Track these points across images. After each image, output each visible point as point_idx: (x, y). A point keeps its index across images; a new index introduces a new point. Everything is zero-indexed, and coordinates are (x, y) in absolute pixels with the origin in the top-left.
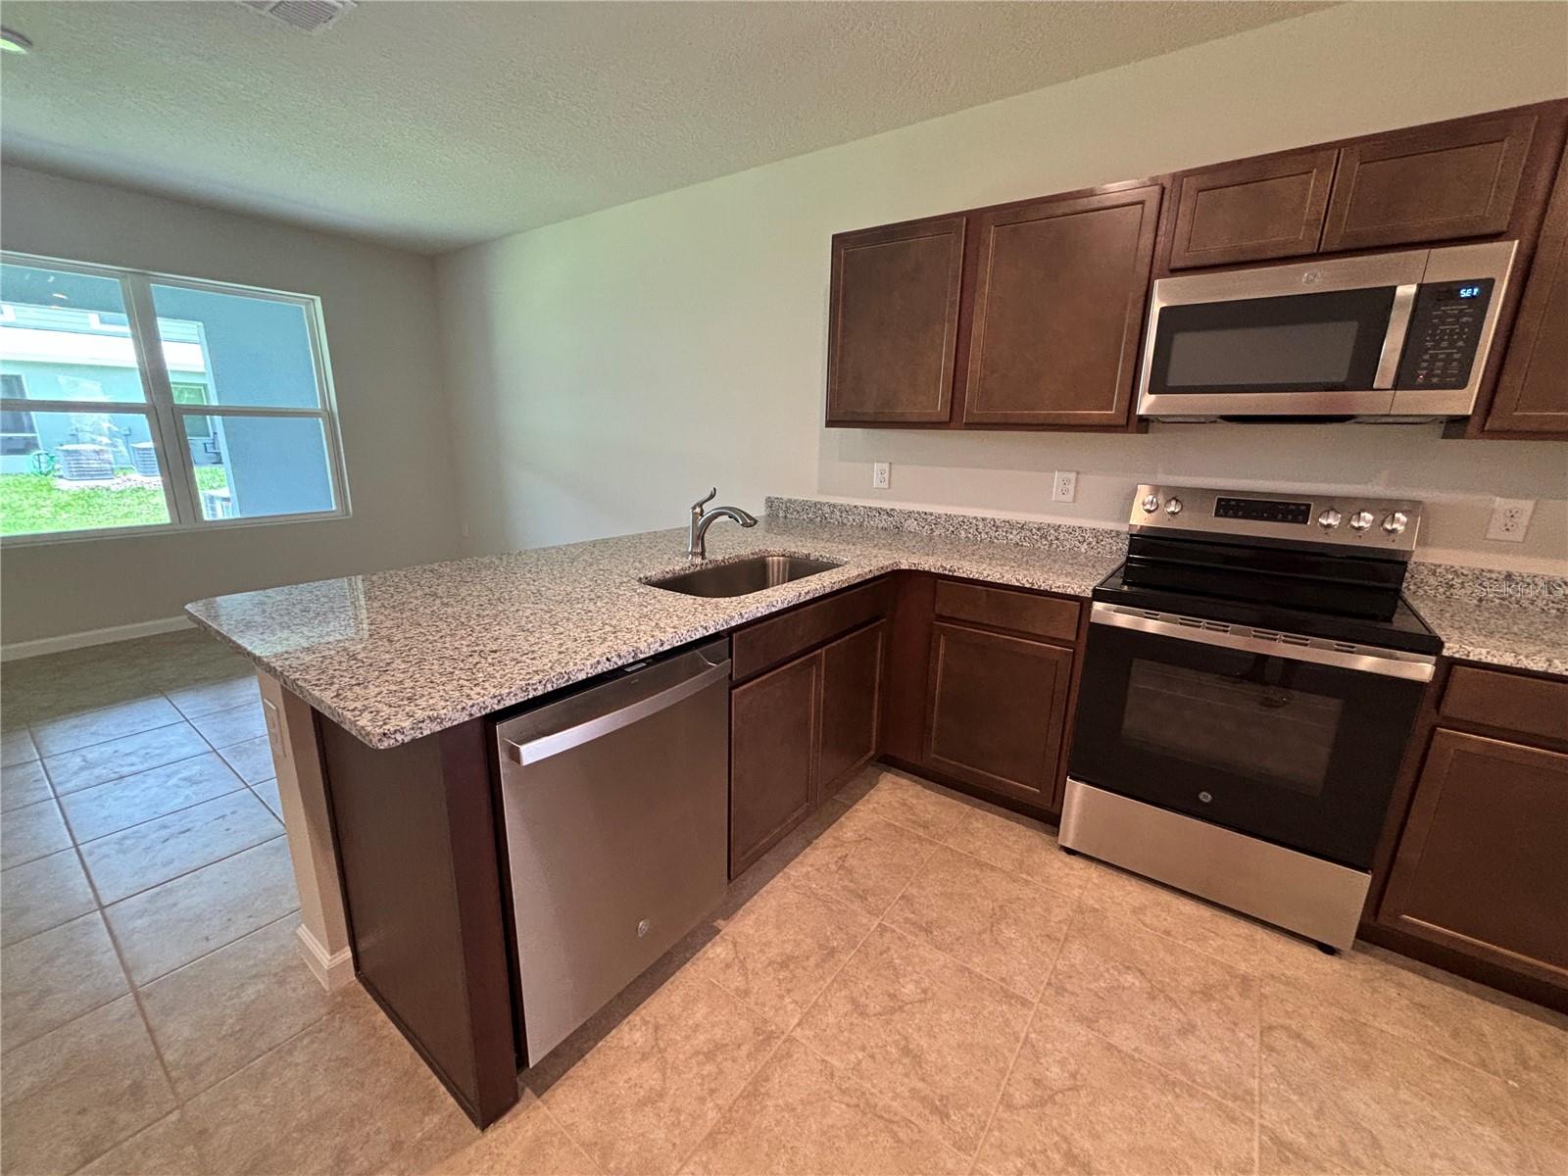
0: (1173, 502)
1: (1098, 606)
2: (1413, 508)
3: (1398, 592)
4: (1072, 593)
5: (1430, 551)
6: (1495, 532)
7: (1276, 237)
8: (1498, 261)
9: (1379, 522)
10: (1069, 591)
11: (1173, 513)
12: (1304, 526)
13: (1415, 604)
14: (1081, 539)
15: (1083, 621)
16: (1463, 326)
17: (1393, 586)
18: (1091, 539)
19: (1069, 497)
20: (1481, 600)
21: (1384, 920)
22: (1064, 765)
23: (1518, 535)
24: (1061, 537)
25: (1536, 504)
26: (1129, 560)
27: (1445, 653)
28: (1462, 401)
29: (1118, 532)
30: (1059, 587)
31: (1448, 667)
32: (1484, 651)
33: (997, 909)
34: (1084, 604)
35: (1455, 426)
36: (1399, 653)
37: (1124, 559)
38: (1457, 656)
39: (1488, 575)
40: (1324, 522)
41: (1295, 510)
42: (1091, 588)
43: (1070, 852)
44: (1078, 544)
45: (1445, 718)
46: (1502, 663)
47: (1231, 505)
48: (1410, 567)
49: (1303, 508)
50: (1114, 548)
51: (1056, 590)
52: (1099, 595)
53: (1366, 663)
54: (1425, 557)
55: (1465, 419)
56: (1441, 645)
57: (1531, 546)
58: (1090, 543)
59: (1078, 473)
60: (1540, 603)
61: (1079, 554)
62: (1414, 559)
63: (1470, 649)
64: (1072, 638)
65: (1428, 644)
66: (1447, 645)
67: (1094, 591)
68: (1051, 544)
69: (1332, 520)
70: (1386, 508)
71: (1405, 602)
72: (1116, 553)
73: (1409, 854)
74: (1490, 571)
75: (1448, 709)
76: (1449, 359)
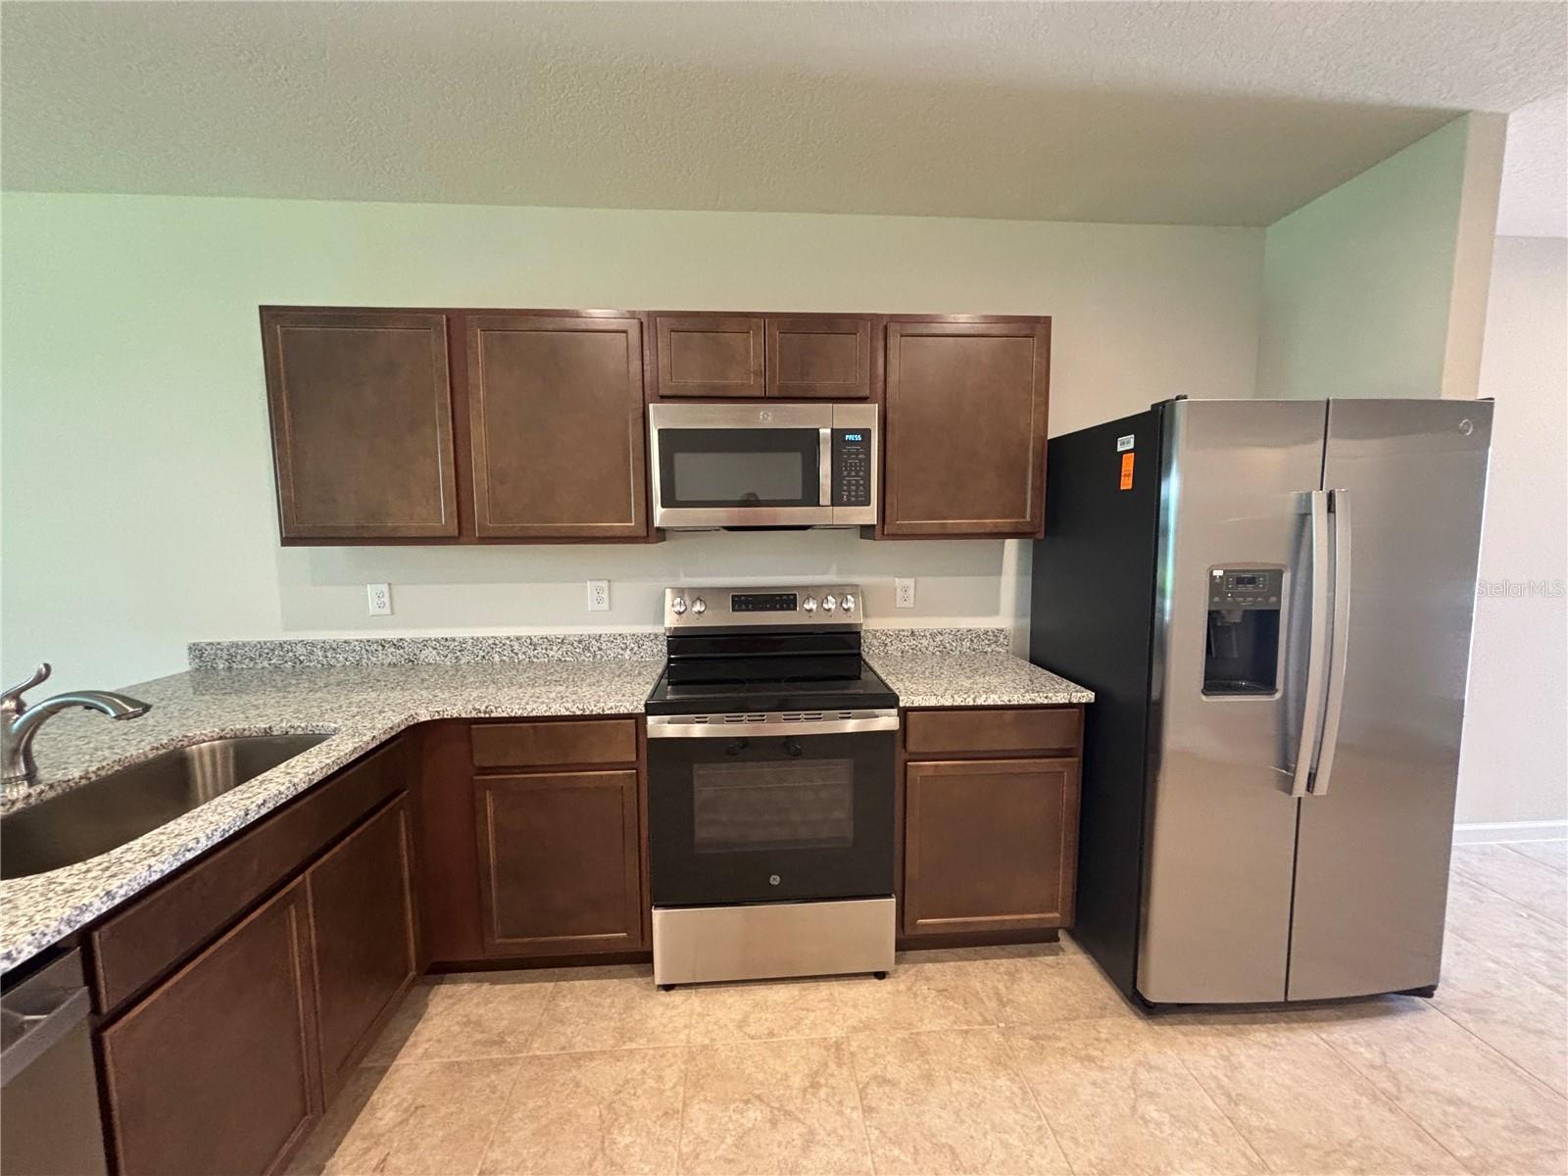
0: (698, 603)
1: (650, 719)
2: (855, 590)
3: (860, 655)
4: (626, 712)
5: (869, 620)
6: (899, 603)
7: (735, 380)
8: (866, 416)
9: (839, 602)
10: (622, 711)
11: (699, 612)
12: (794, 612)
13: (871, 663)
14: (623, 646)
15: (641, 738)
16: (860, 460)
17: (855, 651)
18: (633, 645)
19: (605, 606)
20: (902, 653)
21: (909, 931)
22: (647, 898)
23: (910, 604)
24: (604, 647)
25: (915, 581)
26: (670, 660)
27: (901, 704)
28: (868, 515)
29: (656, 634)
30: (612, 708)
31: (904, 713)
32: (920, 698)
33: (605, 1112)
34: (638, 720)
35: (866, 531)
36: (877, 711)
37: (665, 660)
38: (907, 705)
39: (903, 633)
40: (806, 606)
41: (784, 600)
42: (643, 703)
43: (668, 988)
44: (621, 652)
45: (911, 754)
46: (932, 704)
47: (745, 600)
48: (862, 634)
49: (792, 597)
50: (655, 650)
51: (609, 712)
52: (652, 709)
54: (873, 626)
55: (873, 527)
56: (897, 699)
57: (921, 609)
58: (632, 649)
59: (609, 581)
60: (931, 649)
61: (623, 661)
62: (864, 628)
63: (913, 698)
64: (634, 759)
65: (889, 700)
66: (901, 698)
67: (646, 705)
68: (595, 656)
69: (812, 605)
70: (840, 591)
71: (864, 661)
72: (657, 657)
73: (912, 870)
74: (903, 631)
75: (911, 747)
76: (857, 485)
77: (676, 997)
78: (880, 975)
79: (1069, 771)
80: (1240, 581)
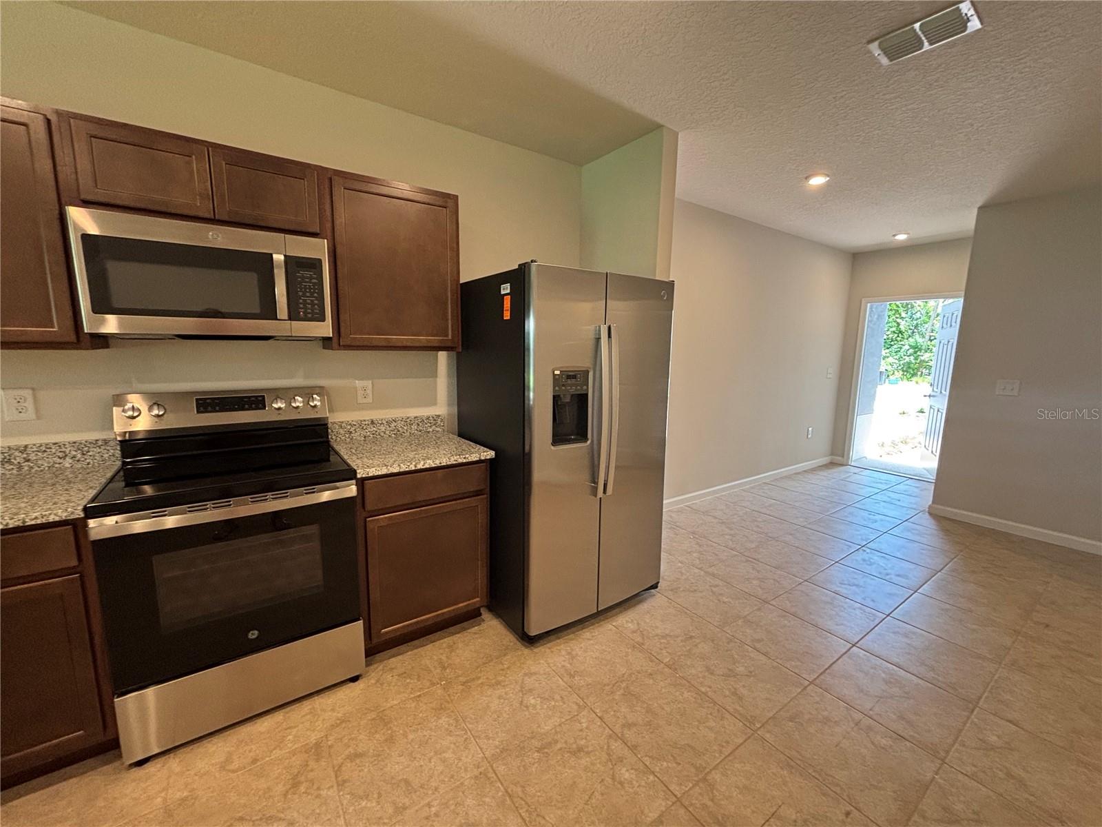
0: (156, 407)
1: (92, 523)
2: (321, 391)
3: (328, 442)
4: (57, 519)
5: (336, 414)
6: (361, 400)
7: (179, 199)
8: (318, 249)
9: (306, 402)
10: (52, 518)
11: (158, 416)
12: (264, 411)
13: (337, 447)
14: (61, 455)
15: (82, 541)
16: (314, 284)
17: (325, 439)
18: (74, 453)
19: (30, 415)
20: (365, 437)
21: (375, 641)
22: (107, 688)
23: (369, 400)
24: (32, 457)
25: (372, 383)
26: (124, 464)
27: (359, 476)
28: (325, 329)
29: (105, 440)
30: (36, 518)
31: (361, 483)
32: (374, 469)
34: (77, 527)
35: (326, 341)
36: (338, 484)
37: (119, 463)
38: (364, 476)
39: (364, 423)
40: (275, 406)
41: (255, 401)
42: (81, 508)
43: (140, 763)
44: (59, 461)
45: (369, 512)
46: (383, 473)
47: (207, 403)
48: (330, 426)
49: (260, 399)
50: (106, 456)
51: (33, 523)
52: (91, 512)
53: (326, 496)
54: (337, 418)
55: (329, 339)
56: (355, 471)
57: (378, 404)
58: (74, 457)
59: (33, 389)
60: (387, 432)
61: (62, 470)
62: (330, 421)
63: (368, 470)
65: (350, 474)
66: (358, 471)
67: (85, 509)
68: (20, 467)
69: (280, 404)
70: (308, 392)
71: (333, 449)
72: (113, 460)
73: (375, 594)
74: (365, 421)
75: (369, 507)
76: (312, 304)
77: (150, 768)
78: (355, 679)
79: (480, 505)
80: (569, 377)
